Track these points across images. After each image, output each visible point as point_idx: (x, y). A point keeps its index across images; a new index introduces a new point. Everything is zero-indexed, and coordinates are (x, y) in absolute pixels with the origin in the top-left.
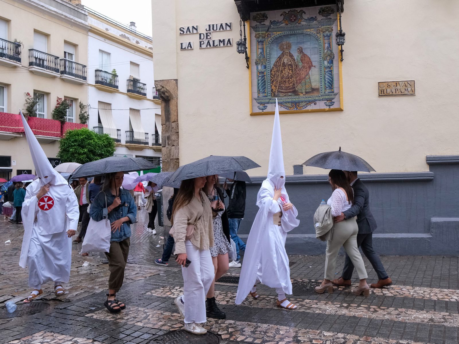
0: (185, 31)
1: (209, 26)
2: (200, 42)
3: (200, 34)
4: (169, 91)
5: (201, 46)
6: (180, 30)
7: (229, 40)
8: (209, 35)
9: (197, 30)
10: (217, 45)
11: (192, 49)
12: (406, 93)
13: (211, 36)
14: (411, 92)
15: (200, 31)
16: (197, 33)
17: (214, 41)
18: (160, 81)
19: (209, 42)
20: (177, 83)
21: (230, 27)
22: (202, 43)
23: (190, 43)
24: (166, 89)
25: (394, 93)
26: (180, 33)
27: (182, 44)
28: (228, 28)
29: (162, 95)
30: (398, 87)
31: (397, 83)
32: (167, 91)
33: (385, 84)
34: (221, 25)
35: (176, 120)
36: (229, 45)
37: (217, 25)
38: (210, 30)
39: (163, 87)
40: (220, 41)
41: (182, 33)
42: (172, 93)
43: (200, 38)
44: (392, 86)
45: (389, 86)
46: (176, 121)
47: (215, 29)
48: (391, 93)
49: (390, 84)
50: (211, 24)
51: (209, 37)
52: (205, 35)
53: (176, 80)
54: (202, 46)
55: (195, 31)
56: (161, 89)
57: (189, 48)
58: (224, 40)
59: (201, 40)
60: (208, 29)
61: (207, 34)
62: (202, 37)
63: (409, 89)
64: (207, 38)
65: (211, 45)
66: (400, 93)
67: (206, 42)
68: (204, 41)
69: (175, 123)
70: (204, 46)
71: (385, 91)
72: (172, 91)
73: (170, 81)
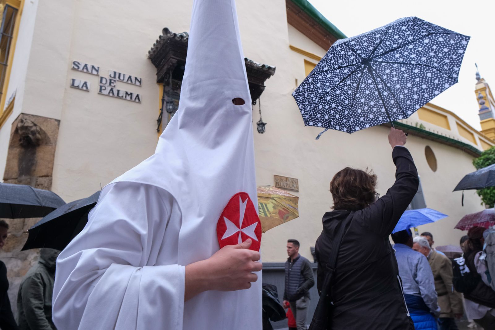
0: (81, 67)
1: (115, 73)
2: (101, 87)
3: (102, 78)
4: (45, 133)
5: (101, 90)
6: (74, 63)
7: (138, 96)
8: (113, 83)
9: (97, 71)
10: (122, 97)
11: (87, 90)
12: (293, 188)
13: (115, 84)
14: (296, 189)
15: (101, 74)
16: (97, 75)
17: (118, 91)
18: (33, 115)
19: (112, 90)
20: (59, 125)
21: (140, 82)
22: (103, 88)
23: (85, 83)
24: (41, 129)
25: (285, 187)
26: (74, 67)
27: (74, 80)
28: (138, 83)
29: (30, 136)
30: (288, 182)
31: (287, 179)
32: (41, 132)
33: (279, 178)
34: (130, 77)
35: (49, 174)
36: (137, 101)
37: (124, 75)
38: (115, 77)
39: (35, 125)
40: (127, 93)
41: (76, 67)
42: (50, 137)
43: (101, 82)
44: (284, 180)
45: (281, 180)
46: (49, 176)
47: (122, 78)
48: (283, 187)
49: (282, 178)
50: (118, 71)
51: (112, 85)
52: (108, 81)
53: (59, 121)
54: (103, 91)
55: (95, 72)
56: (31, 127)
57: (84, 88)
58: (131, 94)
59: (102, 85)
60: (113, 76)
61: (111, 80)
62: (104, 81)
63: (295, 186)
64: (110, 84)
65: (114, 94)
66: (289, 188)
67: (109, 89)
68: (106, 87)
69: (47, 178)
70: (106, 92)
71: (279, 184)
72: (49, 134)
73: (49, 119)
